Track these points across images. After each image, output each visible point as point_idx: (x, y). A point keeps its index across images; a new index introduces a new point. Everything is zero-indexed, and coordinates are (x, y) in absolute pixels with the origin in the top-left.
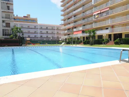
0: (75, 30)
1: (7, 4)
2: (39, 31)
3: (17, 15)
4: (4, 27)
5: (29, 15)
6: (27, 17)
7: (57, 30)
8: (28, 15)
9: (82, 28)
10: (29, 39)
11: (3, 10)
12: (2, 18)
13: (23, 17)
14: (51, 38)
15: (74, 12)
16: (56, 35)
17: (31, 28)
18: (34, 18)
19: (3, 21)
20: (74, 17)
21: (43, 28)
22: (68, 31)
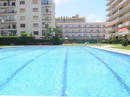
0: (120, 26)
1: (46, 7)
2: (83, 30)
3: (67, 17)
4: (44, 28)
5: (78, 15)
6: (75, 17)
7: (103, 28)
8: (76, 15)
9: (129, 23)
10: (67, 38)
11: (43, 13)
12: (42, 20)
13: (72, 17)
14: (90, 37)
15: (120, 4)
16: (102, 33)
17: (76, 28)
18: (82, 18)
19: (43, 23)
20: (120, 9)
21: (87, 26)
22: (112, 28)
